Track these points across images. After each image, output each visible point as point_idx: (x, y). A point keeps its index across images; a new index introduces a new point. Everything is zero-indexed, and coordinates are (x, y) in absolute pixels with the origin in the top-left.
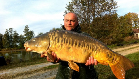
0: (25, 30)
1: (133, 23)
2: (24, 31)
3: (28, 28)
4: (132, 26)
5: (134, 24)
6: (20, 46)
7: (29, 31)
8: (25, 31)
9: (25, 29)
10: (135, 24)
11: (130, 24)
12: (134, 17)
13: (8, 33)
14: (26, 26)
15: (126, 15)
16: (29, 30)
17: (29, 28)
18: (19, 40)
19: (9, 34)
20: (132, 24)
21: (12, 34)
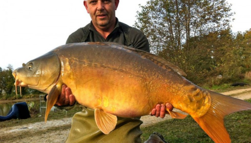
15: (247, 32)
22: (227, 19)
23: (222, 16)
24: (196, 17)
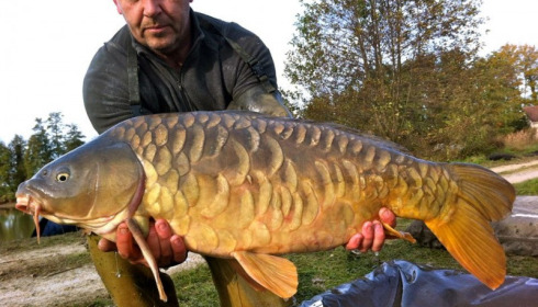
1: (524, 82)
4: (519, 93)
5: (529, 88)
10: (533, 89)
11: (512, 88)
12: (527, 59)
13: (44, 131)
19: (49, 137)
20: (521, 87)
21: (61, 137)
22: (474, 29)
23: (462, 24)
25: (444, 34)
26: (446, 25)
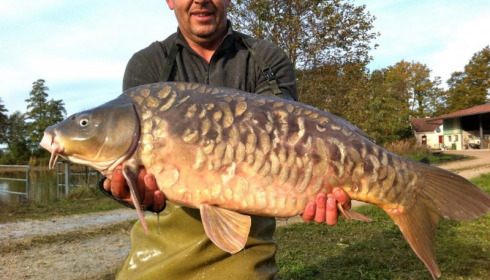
0: (33, 96)
1: (413, 96)
2: (29, 97)
3: (42, 89)
4: (409, 106)
5: (417, 101)
6: (8, 155)
7: (48, 99)
8: (34, 99)
9: (33, 93)
10: (420, 103)
11: (404, 101)
12: (418, 77)
14: (36, 80)
15: (391, 68)
16: (46, 95)
17: (47, 89)
18: (8, 131)
20: (411, 100)
22: (365, 43)
23: (356, 37)
24: (310, 34)
25: (339, 45)
26: (342, 37)
